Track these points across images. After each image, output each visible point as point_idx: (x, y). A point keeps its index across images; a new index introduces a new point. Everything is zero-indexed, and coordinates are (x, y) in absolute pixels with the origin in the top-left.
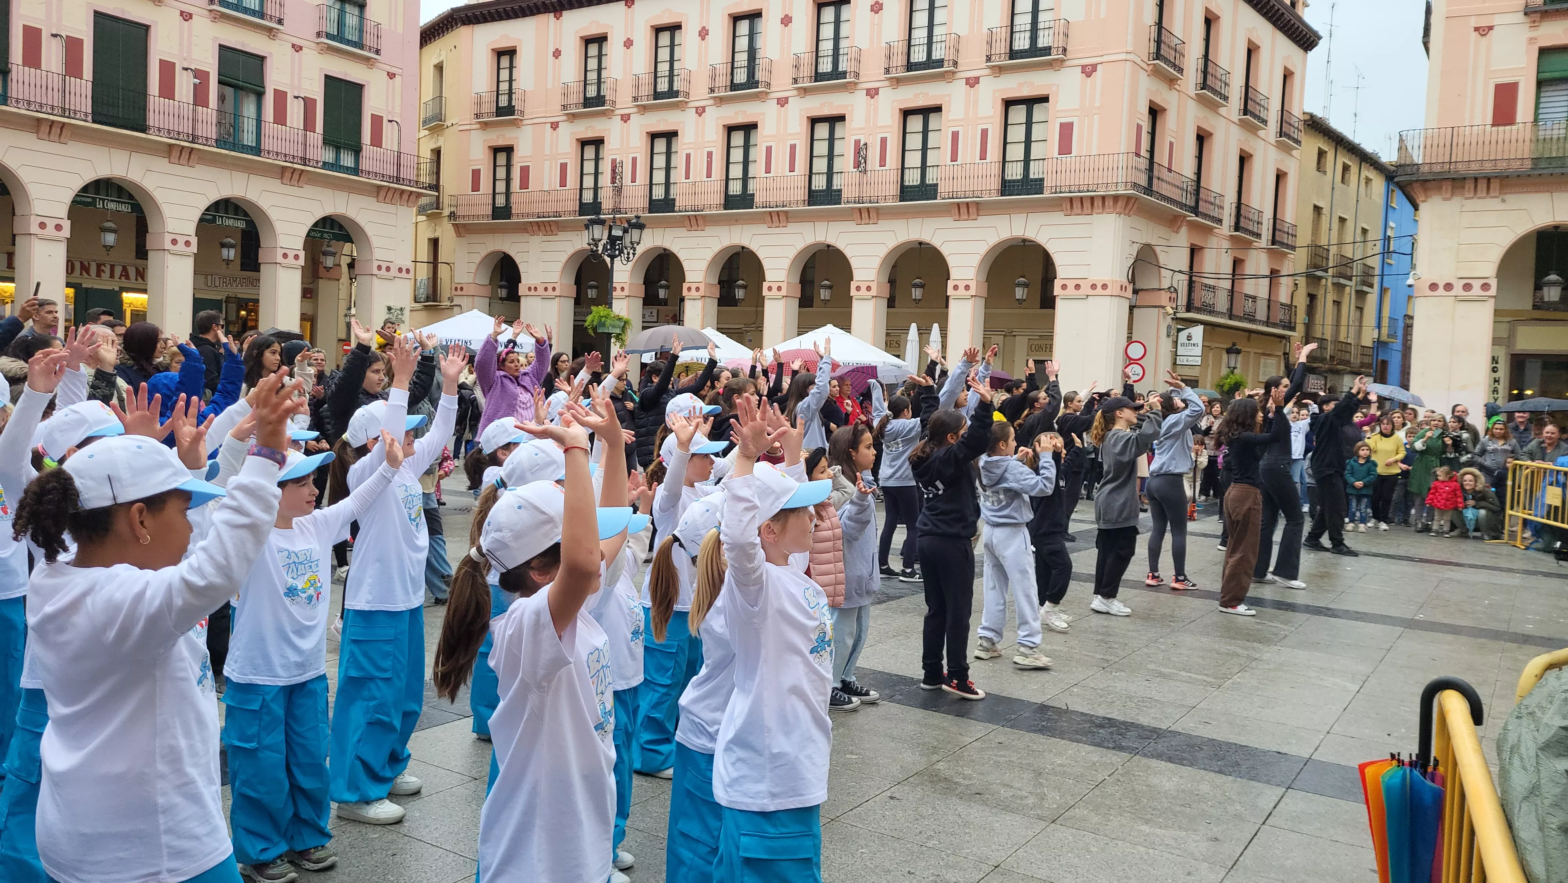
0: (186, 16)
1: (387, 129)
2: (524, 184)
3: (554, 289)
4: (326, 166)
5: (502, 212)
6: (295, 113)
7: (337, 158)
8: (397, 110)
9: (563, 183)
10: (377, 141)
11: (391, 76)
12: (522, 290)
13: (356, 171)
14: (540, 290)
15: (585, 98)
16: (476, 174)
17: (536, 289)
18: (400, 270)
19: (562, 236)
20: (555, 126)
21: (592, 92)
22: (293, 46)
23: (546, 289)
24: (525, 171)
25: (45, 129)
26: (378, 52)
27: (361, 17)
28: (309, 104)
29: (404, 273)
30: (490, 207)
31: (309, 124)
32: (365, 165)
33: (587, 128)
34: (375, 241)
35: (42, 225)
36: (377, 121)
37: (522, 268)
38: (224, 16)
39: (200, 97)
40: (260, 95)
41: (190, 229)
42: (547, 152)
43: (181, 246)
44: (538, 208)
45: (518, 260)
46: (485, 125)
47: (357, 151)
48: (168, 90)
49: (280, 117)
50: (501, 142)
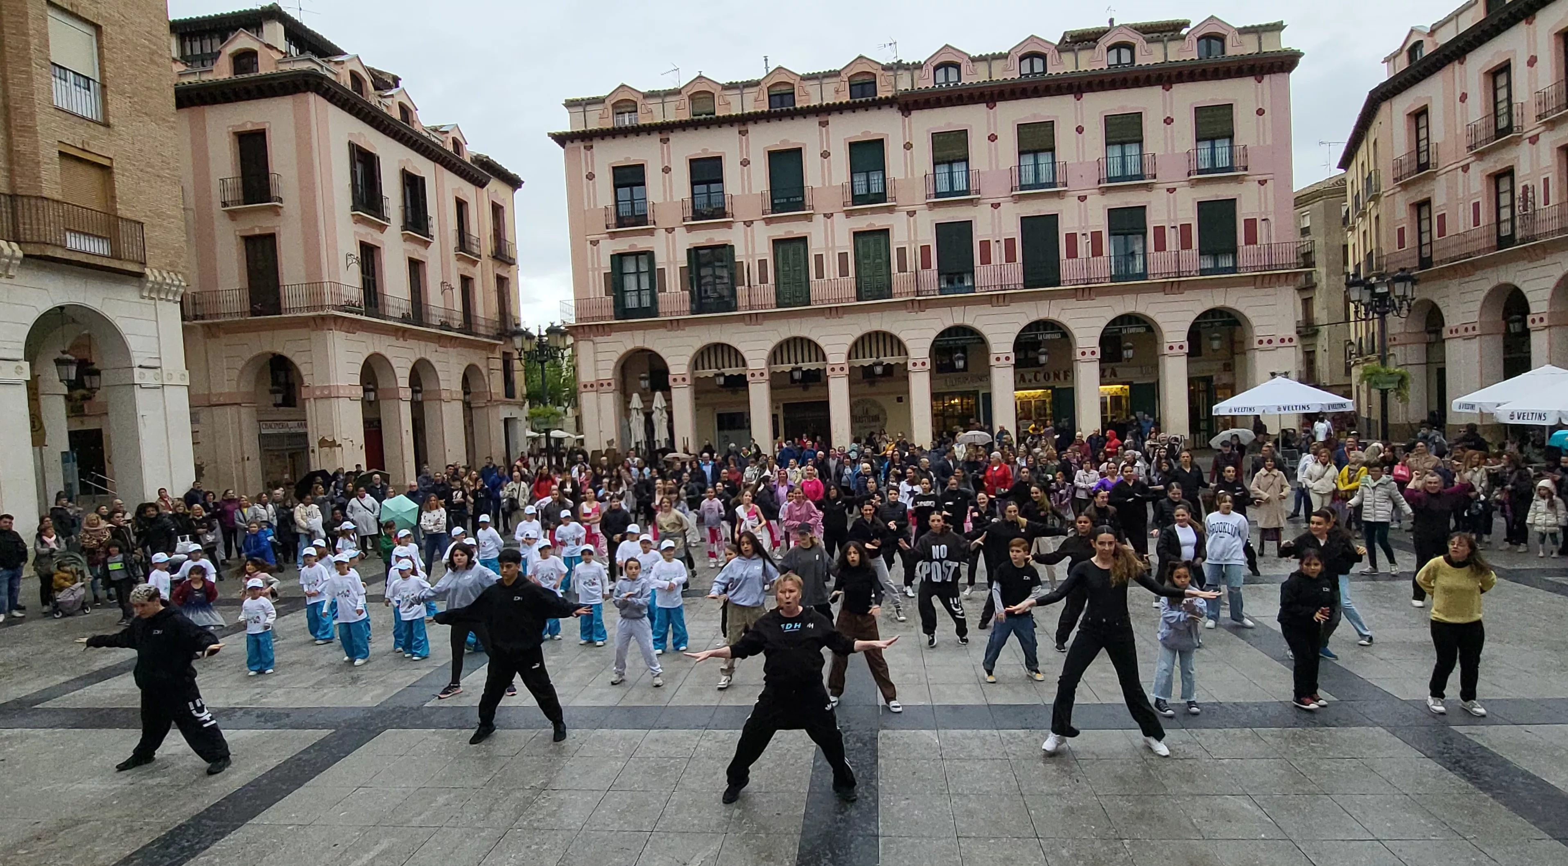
0: (1082, 199)
1: (1261, 228)
2: (1442, 233)
3: (1474, 329)
4: (1203, 272)
5: (1425, 262)
6: (1172, 240)
7: (1216, 262)
8: (1271, 208)
9: (1476, 223)
10: (1251, 239)
11: (1262, 183)
12: (1446, 334)
13: (1234, 269)
14: (1462, 332)
15: (1497, 130)
16: (1401, 232)
17: (1457, 331)
18: (1282, 340)
19: (1478, 275)
20: (1466, 168)
21: (1503, 123)
22: (1168, 190)
23: (1466, 330)
24: (1442, 218)
25: (994, 299)
26: (1246, 169)
27: (1231, 147)
28: (1185, 229)
29: (1287, 343)
30: (1417, 259)
31: (1186, 243)
32: (1241, 262)
33: (1496, 162)
34: (1254, 322)
35: (998, 359)
36: (1251, 224)
37: (1445, 313)
38: (1108, 188)
39: (1097, 251)
40: (1145, 235)
41: (1095, 343)
42: (1461, 196)
43: (1088, 356)
44: (1454, 252)
45: (1440, 305)
46: (1405, 186)
47: (1234, 252)
48: (1072, 253)
49: (1160, 246)
50: (1420, 198)
